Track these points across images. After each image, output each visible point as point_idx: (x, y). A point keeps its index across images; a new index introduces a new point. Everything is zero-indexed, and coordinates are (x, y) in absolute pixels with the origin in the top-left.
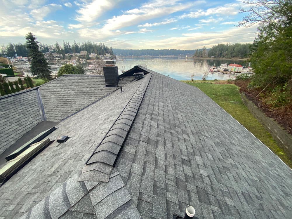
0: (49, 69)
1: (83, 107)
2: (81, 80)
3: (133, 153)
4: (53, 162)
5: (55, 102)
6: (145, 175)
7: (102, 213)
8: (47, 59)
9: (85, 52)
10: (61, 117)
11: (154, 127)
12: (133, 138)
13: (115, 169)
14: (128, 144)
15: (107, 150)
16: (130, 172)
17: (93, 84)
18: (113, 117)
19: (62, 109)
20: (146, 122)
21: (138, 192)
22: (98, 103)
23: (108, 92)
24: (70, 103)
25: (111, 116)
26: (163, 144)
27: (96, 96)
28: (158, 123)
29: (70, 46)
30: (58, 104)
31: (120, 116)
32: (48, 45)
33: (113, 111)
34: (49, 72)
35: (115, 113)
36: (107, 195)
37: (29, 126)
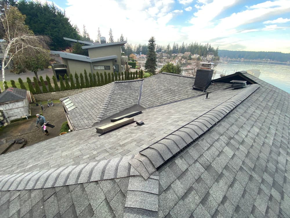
0: (156, 66)
1: (166, 103)
2: (173, 79)
3: (182, 169)
4: (127, 137)
5: (149, 93)
6: (184, 200)
7: (131, 201)
8: (157, 58)
9: (189, 53)
10: (148, 105)
11: (226, 156)
12: (191, 154)
13: (157, 173)
14: (182, 157)
15: (159, 151)
16: (170, 185)
17: (182, 84)
18: (182, 122)
19: (151, 99)
20: (217, 144)
21: (168, 211)
22: (179, 103)
23: (193, 95)
24: (158, 96)
25: (181, 120)
26: (229, 183)
27: (180, 96)
28: (236, 153)
29: (178, 47)
30: (151, 95)
31: (188, 124)
32: (162, 46)
33: (186, 116)
34: (155, 68)
35: (186, 119)
36: (140, 190)
37: (129, 105)
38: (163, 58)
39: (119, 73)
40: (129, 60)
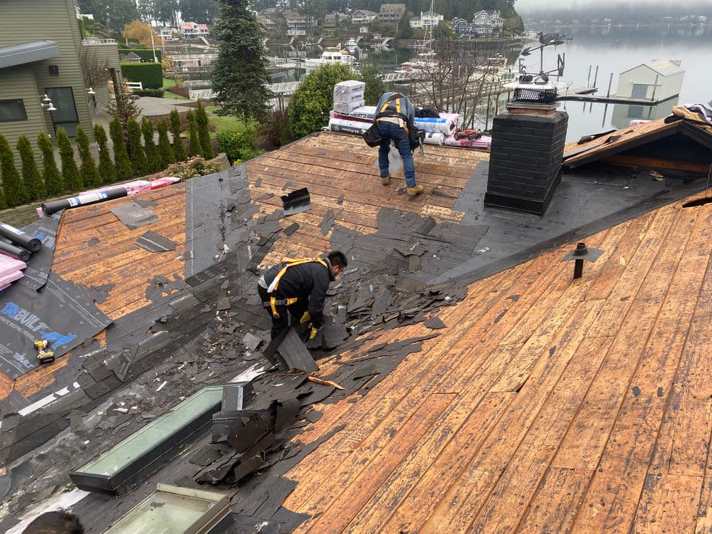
8: (263, 35)
9: (398, 6)
38: (289, 33)
39: (81, 133)
40: (124, 52)
